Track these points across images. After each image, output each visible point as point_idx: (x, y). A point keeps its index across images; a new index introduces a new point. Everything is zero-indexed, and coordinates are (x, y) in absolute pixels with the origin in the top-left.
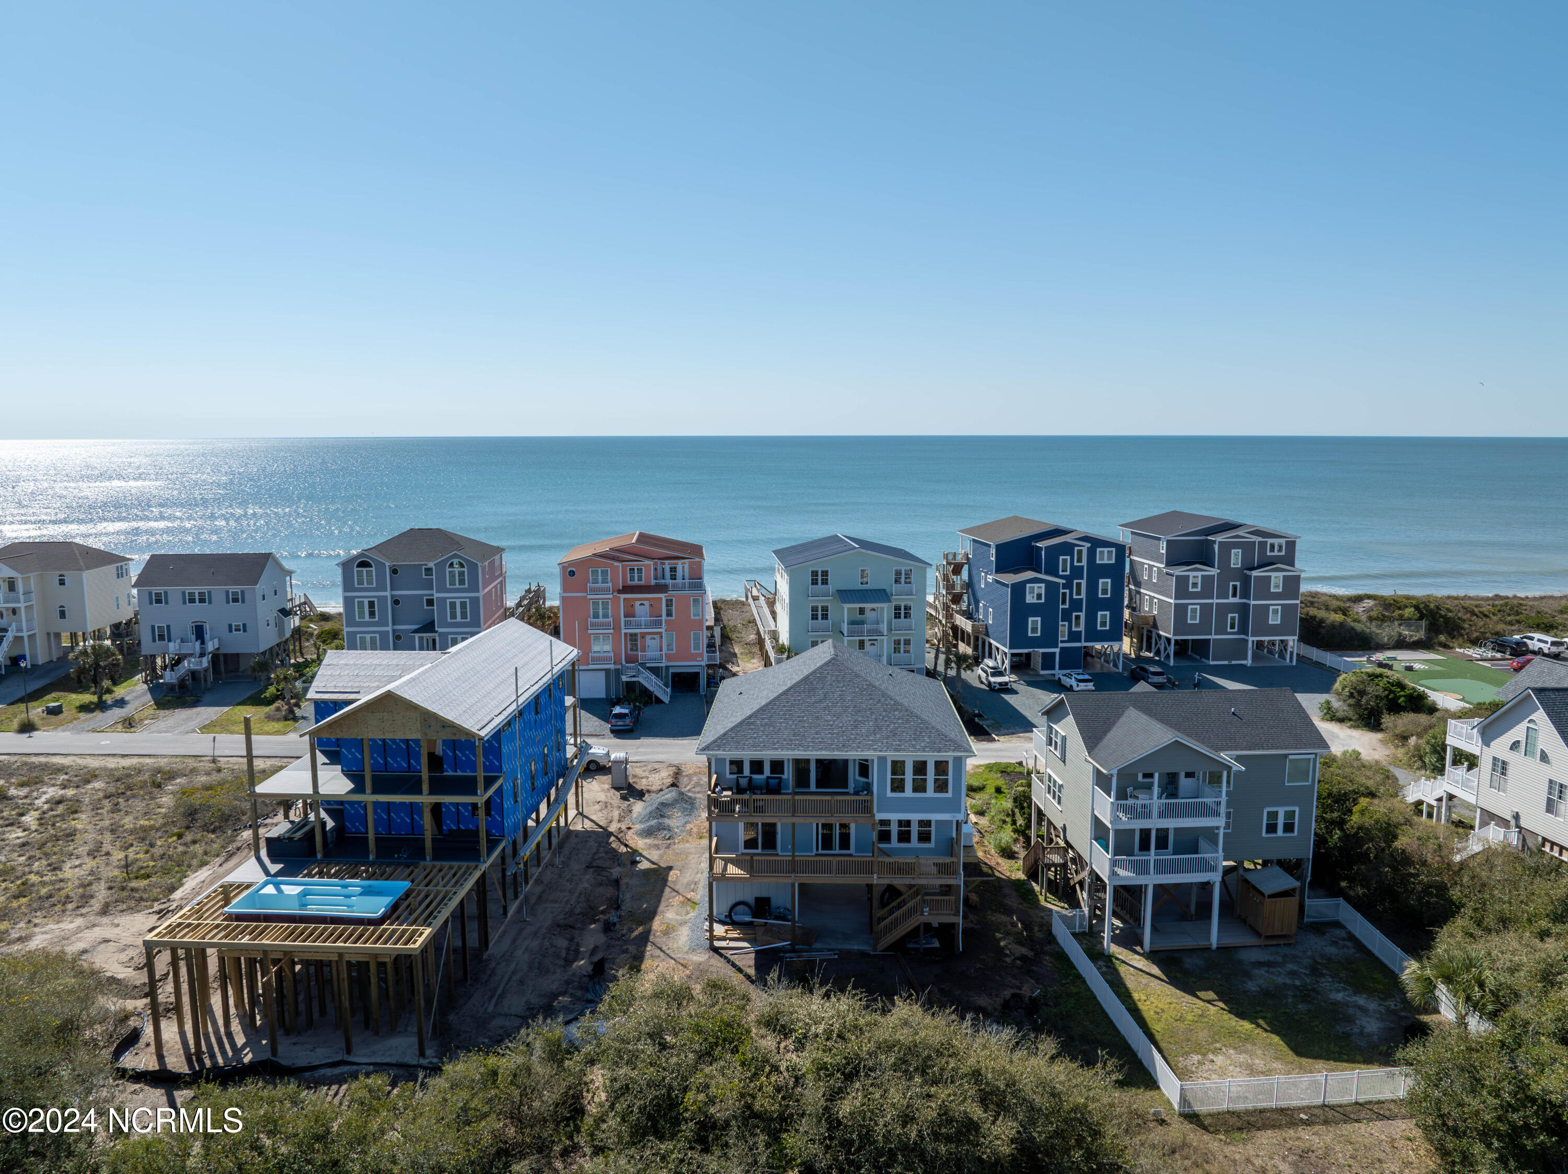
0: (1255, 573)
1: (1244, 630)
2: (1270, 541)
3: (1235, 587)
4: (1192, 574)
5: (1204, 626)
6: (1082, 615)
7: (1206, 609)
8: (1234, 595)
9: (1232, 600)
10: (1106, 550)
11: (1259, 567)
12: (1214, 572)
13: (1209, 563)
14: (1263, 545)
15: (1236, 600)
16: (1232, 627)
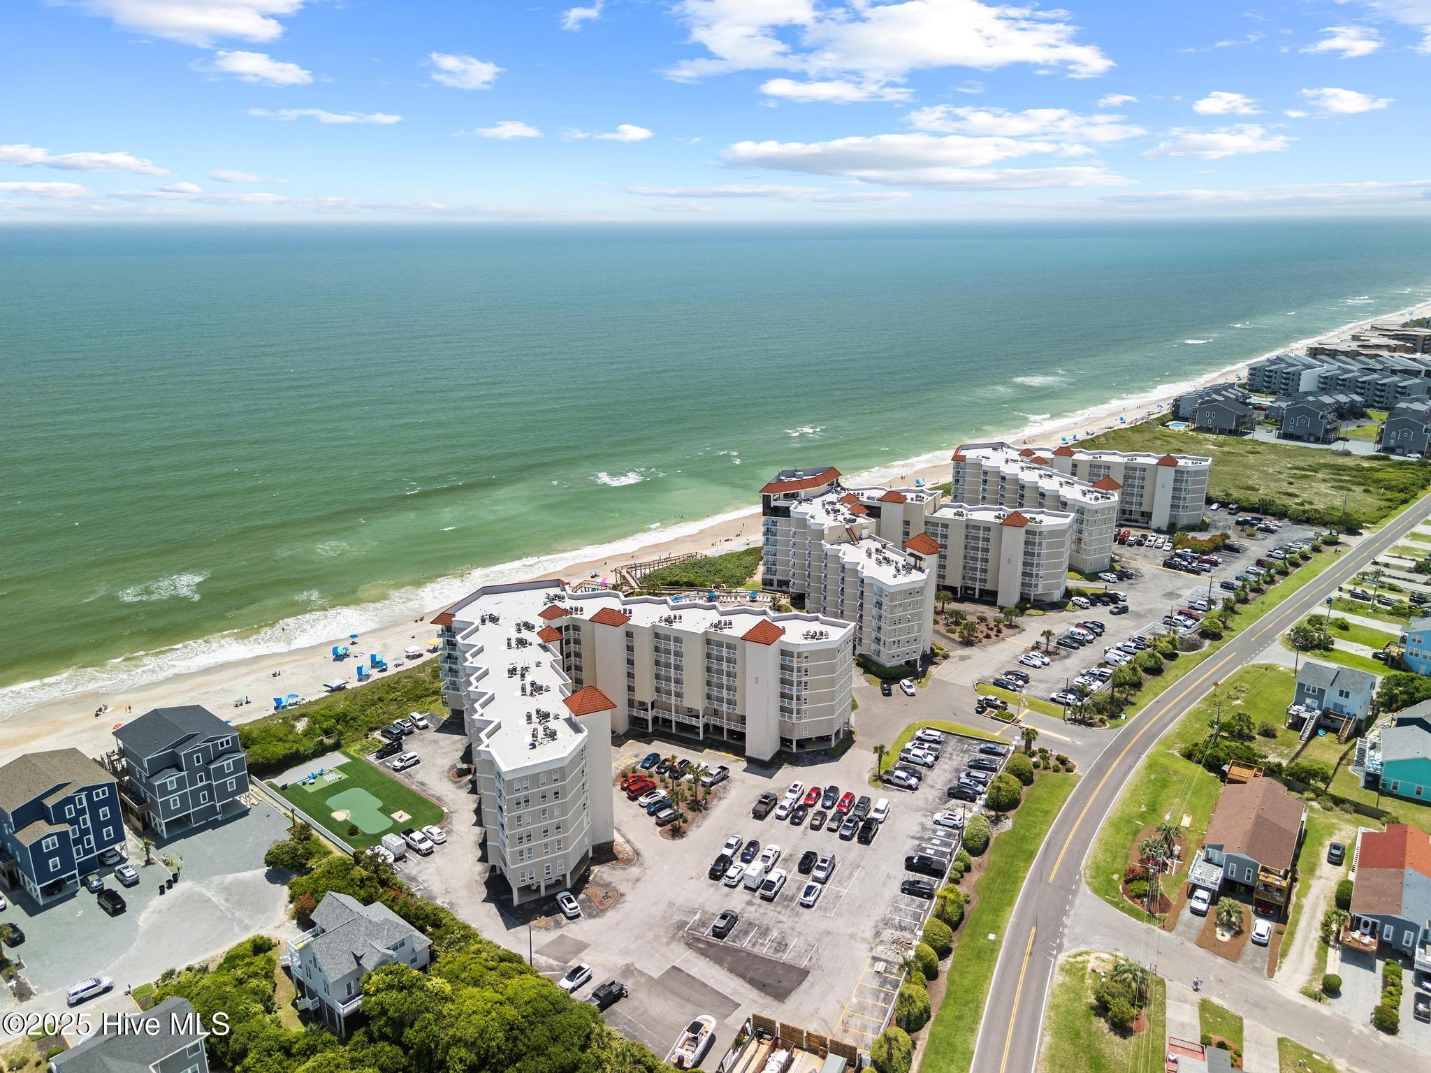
0: (212, 767)
1: (212, 798)
2: (219, 741)
3: (201, 777)
4: (168, 780)
5: (185, 806)
6: (91, 837)
7: (183, 798)
8: (201, 781)
9: (200, 785)
10: (100, 790)
11: (216, 759)
12: (184, 773)
13: (181, 770)
14: (215, 746)
15: (204, 783)
16: (204, 799)
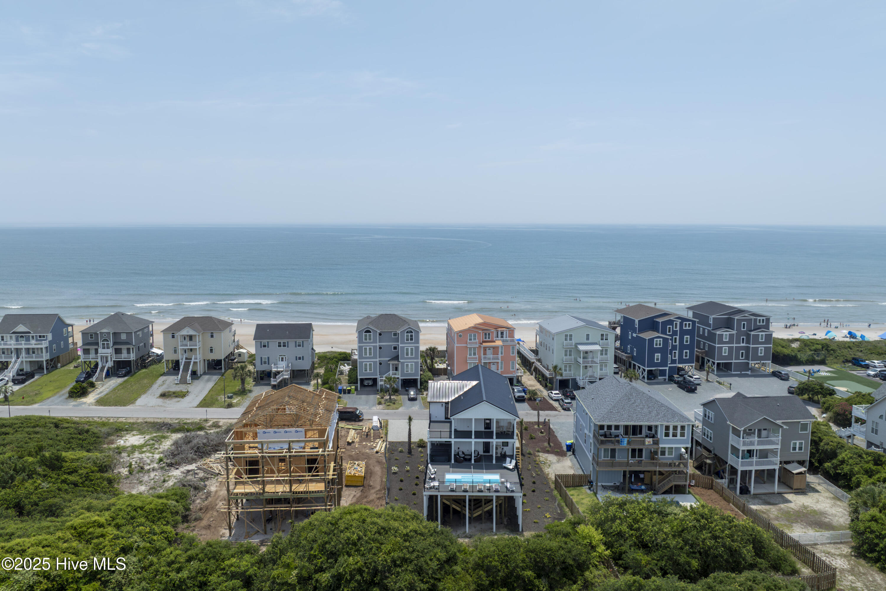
0: (752, 333)
1: (747, 358)
2: (758, 318)
3: (743, 339)
4: (724, 333)
5: (730, 356)
6: (677, 352)
7: (730, 349)
8: (743, 342)
9: (742, 345)
10: (688, 323)
11: (754, 330)
12: (734, 332)
13: (732, 328)
14: (756, 320)
16: (742, 357)
